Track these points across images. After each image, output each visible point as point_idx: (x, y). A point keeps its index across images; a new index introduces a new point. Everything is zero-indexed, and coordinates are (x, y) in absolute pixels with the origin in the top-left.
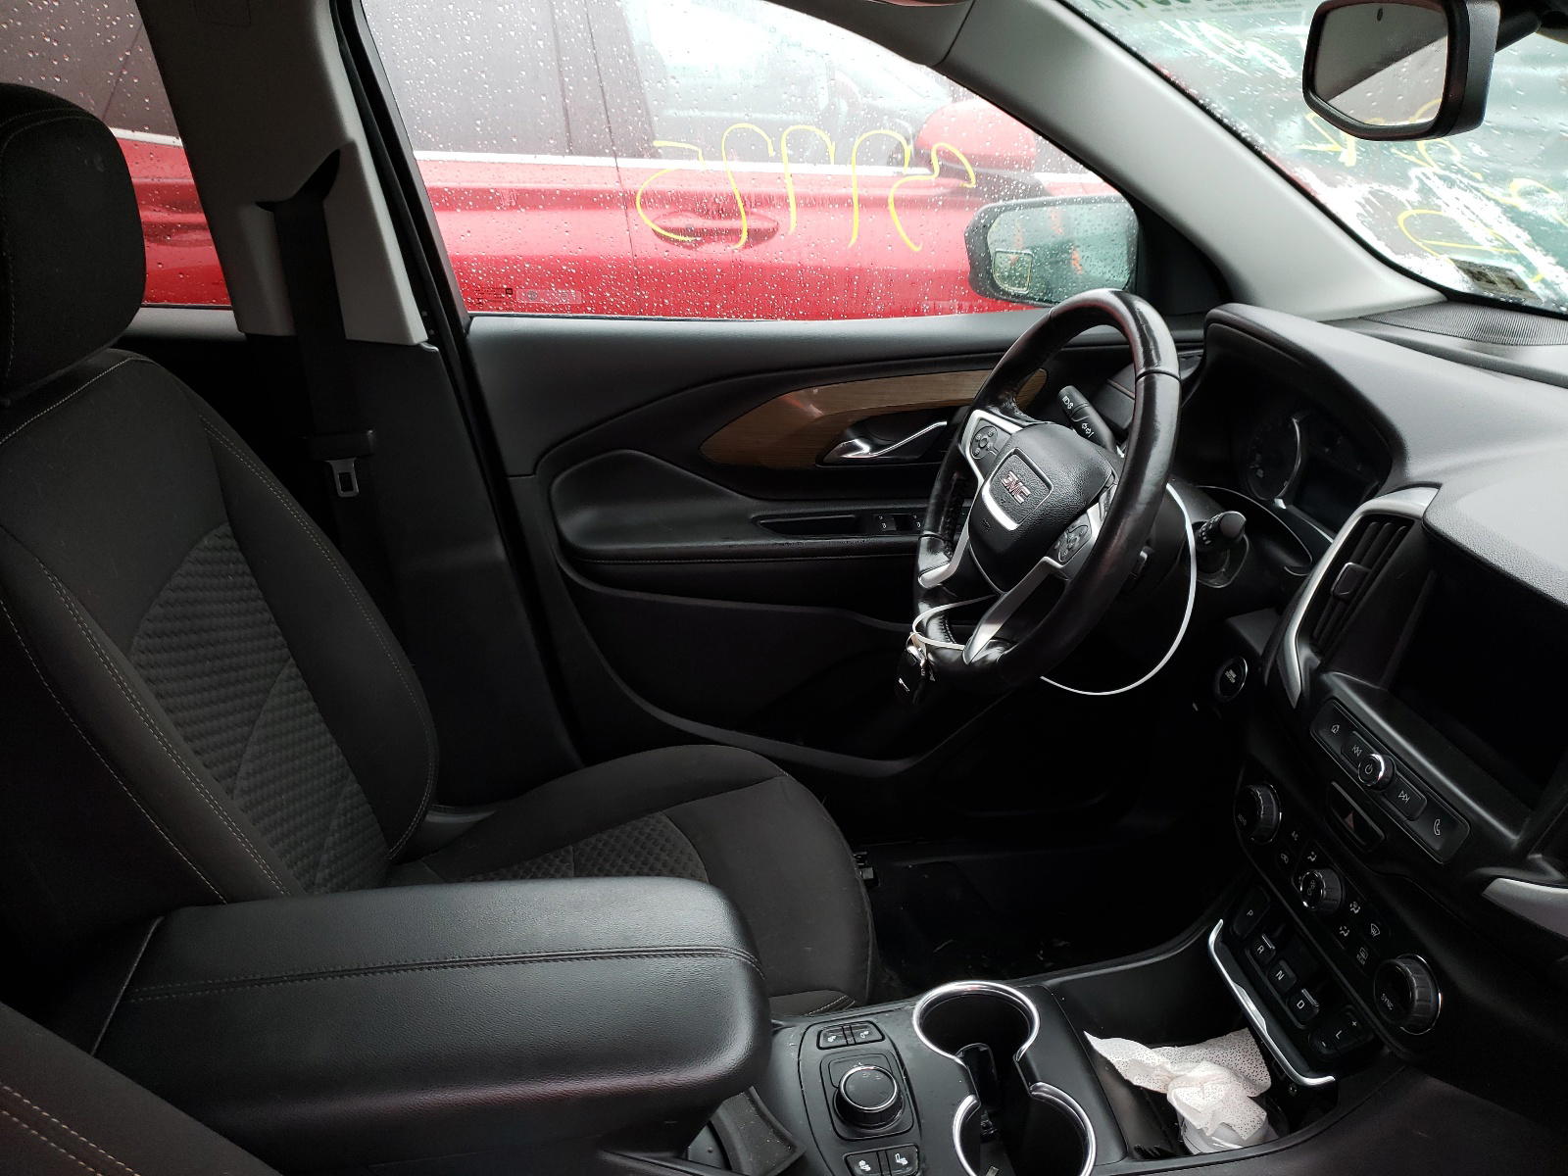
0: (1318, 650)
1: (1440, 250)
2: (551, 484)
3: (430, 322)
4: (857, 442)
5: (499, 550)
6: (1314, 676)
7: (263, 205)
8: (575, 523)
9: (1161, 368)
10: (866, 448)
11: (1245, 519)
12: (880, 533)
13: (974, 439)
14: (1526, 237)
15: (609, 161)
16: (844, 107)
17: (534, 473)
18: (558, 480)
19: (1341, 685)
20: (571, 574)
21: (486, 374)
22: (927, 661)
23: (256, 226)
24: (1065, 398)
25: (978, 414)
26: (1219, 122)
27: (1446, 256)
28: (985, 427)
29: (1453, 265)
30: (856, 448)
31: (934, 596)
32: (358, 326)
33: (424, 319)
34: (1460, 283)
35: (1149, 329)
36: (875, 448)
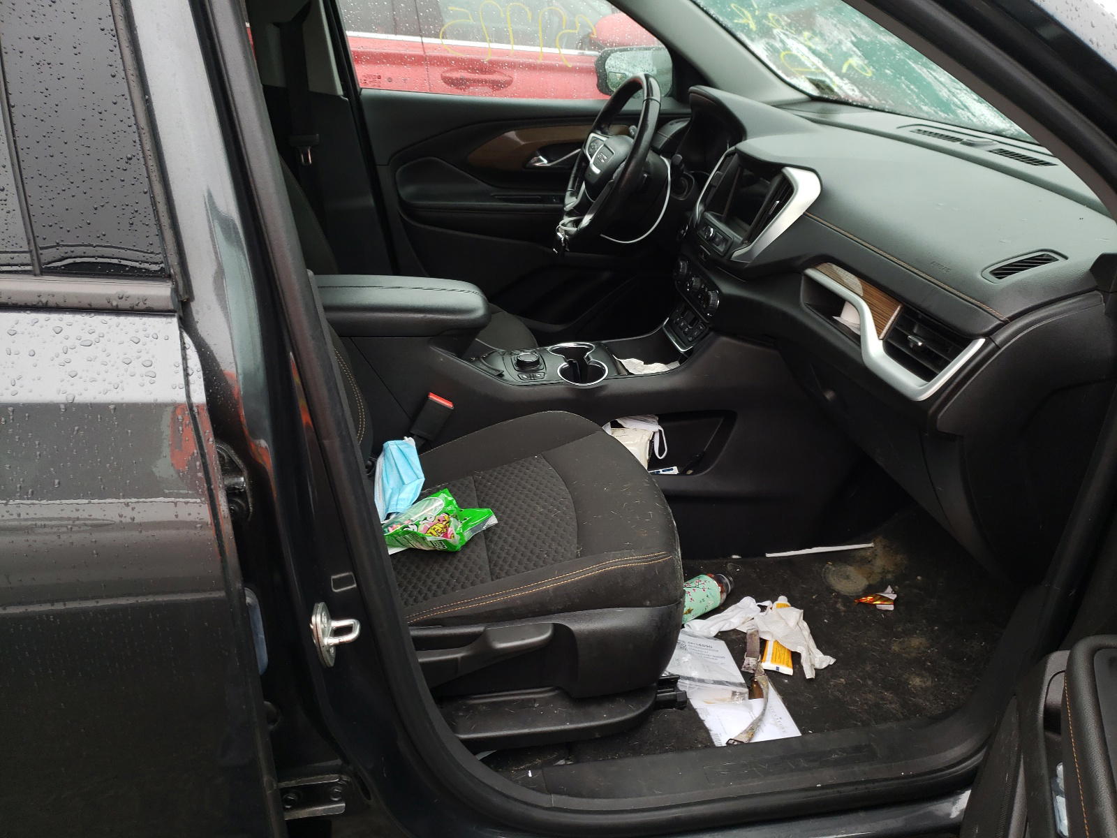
0: (705, 205)
1: (802, 73)
2: (396, 171)
3: (344, 89)
4: (541, 157)
5: (370, 201)
6: (702, 215)
7: (277, 25)
8: (407, 191)
9: (653, 98)
10: (545, 161)
11: (681, 157)
12: (553, 203)
13: (590, 146)
14: (821, 62)
15: (418, 39)
16: (556, 19)
17: (388, 165)
18: (400, 170)
19: (710, 216)
20: (405, 217)
21: (369, 116)
22: (565, 239)
23: (273, 34)
24: (631, 131)
25: (592, 135)
26: (702, 9)
27: (803, 76)
28: (595, 140)
29: (807, 81)
30: (541, 161)
31: (570, 214)
32: (315, 86)
33: (342, 85)
34: (814, 92)
35: (651, 87)
36: (549, 162)
